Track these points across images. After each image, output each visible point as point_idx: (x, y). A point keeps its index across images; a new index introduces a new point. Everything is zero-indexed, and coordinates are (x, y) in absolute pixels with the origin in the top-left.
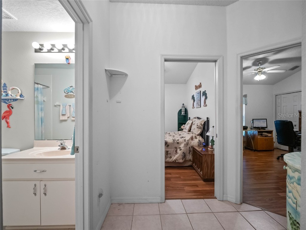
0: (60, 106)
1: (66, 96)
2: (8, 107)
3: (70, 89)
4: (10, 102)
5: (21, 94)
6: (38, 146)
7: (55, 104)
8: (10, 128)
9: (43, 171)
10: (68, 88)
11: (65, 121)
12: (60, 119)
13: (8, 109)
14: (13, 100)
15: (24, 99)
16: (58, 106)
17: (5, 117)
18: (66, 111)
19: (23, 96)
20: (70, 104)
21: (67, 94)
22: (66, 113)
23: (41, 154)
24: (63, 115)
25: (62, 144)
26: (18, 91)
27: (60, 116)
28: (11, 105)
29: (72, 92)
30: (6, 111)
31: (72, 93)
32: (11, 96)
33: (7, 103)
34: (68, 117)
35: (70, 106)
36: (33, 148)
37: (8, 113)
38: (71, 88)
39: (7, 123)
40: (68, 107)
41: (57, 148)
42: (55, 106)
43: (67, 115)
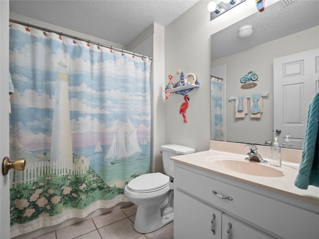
0: (235, 100)
1: (243, 87)
2: (185, 99)
3: (248, 76)
4: (186, 93)
5: (196, 81)
6: (214, 149)
7: (230, 99)
8: (186, 122)
9: (228, 198)
10: (246, 75)
11: (242, 119)
12: (235, 116)
13: (185, 102)
14: (189, 89)
15: (199, 86)
16: (233, 101)
17: (182, 110)
18: (243, 106)
19: (198, 83)
20: (248, 97)
21: (244, 84)
22: (243, 108)
23: (220, 161)
24: (240, 111)
25: (252, 152)
26: (194, 77)
27: (235, 113)
28: (188, 96)
29: (251, 79)
30: (183, 103)
31: (251, 82)
32: (187, 84)
33: (183, 95)
34: (246, 114)
35: (249, 99)
36: (209, 150)
37: (185, 106)
38: (250, 75)
39: (184, 117)
40: (245, 101)
41: (243, 157)
42: (230, 101)
43: (244, 111)
